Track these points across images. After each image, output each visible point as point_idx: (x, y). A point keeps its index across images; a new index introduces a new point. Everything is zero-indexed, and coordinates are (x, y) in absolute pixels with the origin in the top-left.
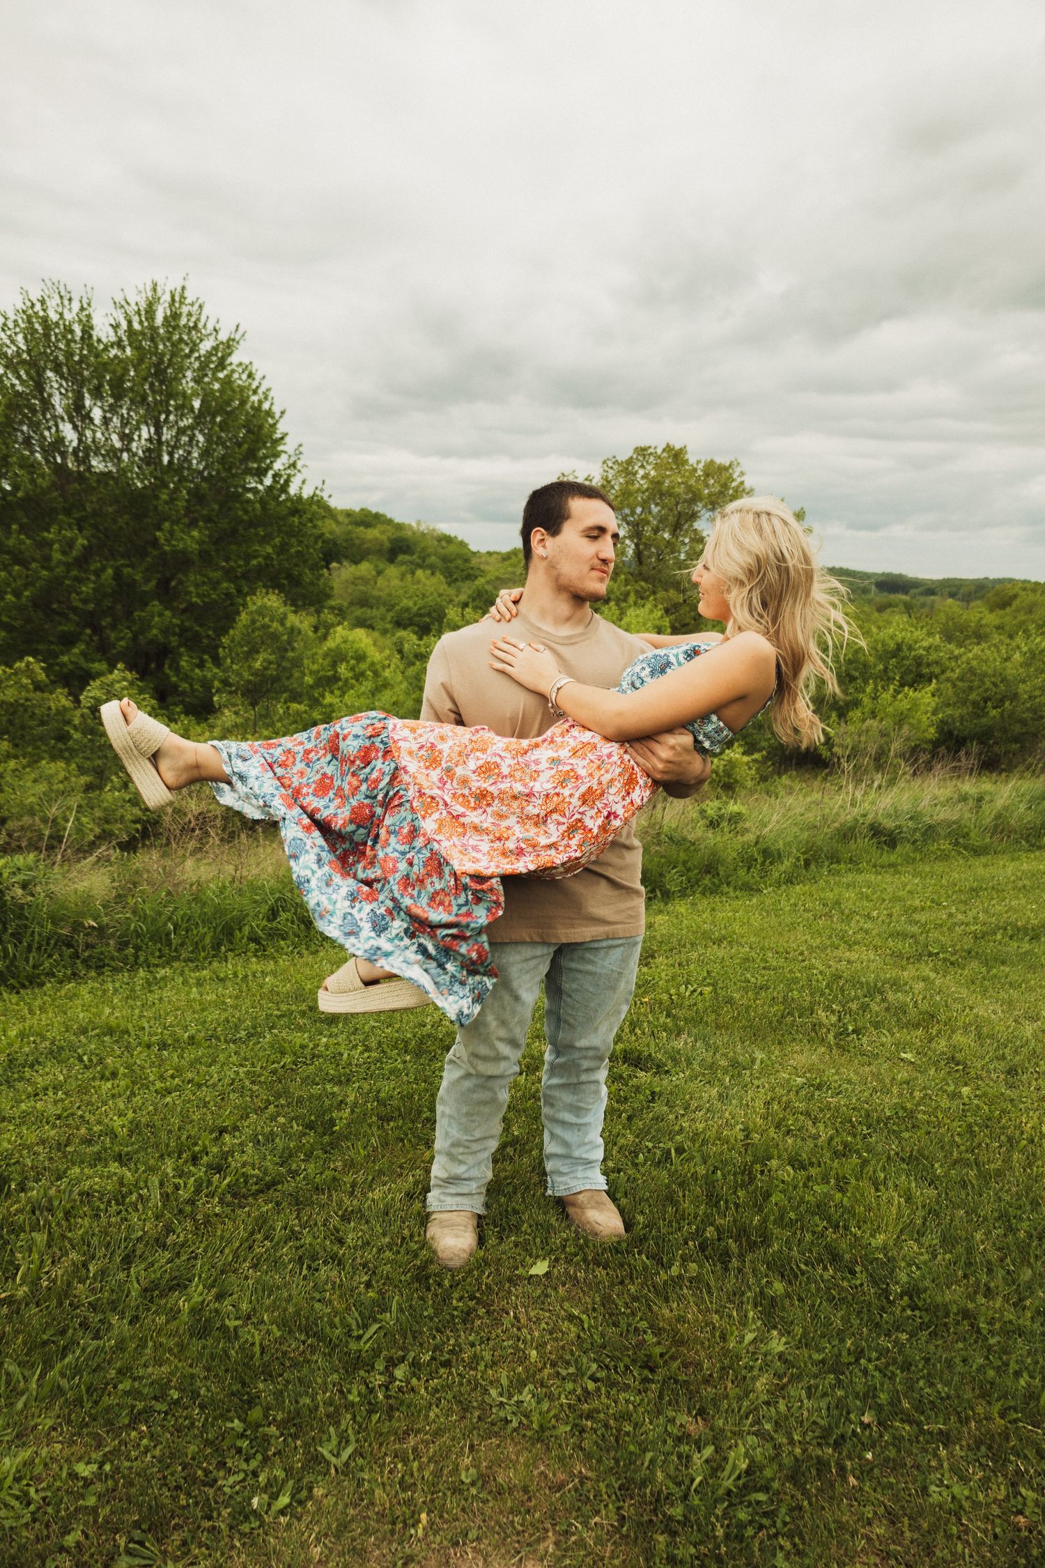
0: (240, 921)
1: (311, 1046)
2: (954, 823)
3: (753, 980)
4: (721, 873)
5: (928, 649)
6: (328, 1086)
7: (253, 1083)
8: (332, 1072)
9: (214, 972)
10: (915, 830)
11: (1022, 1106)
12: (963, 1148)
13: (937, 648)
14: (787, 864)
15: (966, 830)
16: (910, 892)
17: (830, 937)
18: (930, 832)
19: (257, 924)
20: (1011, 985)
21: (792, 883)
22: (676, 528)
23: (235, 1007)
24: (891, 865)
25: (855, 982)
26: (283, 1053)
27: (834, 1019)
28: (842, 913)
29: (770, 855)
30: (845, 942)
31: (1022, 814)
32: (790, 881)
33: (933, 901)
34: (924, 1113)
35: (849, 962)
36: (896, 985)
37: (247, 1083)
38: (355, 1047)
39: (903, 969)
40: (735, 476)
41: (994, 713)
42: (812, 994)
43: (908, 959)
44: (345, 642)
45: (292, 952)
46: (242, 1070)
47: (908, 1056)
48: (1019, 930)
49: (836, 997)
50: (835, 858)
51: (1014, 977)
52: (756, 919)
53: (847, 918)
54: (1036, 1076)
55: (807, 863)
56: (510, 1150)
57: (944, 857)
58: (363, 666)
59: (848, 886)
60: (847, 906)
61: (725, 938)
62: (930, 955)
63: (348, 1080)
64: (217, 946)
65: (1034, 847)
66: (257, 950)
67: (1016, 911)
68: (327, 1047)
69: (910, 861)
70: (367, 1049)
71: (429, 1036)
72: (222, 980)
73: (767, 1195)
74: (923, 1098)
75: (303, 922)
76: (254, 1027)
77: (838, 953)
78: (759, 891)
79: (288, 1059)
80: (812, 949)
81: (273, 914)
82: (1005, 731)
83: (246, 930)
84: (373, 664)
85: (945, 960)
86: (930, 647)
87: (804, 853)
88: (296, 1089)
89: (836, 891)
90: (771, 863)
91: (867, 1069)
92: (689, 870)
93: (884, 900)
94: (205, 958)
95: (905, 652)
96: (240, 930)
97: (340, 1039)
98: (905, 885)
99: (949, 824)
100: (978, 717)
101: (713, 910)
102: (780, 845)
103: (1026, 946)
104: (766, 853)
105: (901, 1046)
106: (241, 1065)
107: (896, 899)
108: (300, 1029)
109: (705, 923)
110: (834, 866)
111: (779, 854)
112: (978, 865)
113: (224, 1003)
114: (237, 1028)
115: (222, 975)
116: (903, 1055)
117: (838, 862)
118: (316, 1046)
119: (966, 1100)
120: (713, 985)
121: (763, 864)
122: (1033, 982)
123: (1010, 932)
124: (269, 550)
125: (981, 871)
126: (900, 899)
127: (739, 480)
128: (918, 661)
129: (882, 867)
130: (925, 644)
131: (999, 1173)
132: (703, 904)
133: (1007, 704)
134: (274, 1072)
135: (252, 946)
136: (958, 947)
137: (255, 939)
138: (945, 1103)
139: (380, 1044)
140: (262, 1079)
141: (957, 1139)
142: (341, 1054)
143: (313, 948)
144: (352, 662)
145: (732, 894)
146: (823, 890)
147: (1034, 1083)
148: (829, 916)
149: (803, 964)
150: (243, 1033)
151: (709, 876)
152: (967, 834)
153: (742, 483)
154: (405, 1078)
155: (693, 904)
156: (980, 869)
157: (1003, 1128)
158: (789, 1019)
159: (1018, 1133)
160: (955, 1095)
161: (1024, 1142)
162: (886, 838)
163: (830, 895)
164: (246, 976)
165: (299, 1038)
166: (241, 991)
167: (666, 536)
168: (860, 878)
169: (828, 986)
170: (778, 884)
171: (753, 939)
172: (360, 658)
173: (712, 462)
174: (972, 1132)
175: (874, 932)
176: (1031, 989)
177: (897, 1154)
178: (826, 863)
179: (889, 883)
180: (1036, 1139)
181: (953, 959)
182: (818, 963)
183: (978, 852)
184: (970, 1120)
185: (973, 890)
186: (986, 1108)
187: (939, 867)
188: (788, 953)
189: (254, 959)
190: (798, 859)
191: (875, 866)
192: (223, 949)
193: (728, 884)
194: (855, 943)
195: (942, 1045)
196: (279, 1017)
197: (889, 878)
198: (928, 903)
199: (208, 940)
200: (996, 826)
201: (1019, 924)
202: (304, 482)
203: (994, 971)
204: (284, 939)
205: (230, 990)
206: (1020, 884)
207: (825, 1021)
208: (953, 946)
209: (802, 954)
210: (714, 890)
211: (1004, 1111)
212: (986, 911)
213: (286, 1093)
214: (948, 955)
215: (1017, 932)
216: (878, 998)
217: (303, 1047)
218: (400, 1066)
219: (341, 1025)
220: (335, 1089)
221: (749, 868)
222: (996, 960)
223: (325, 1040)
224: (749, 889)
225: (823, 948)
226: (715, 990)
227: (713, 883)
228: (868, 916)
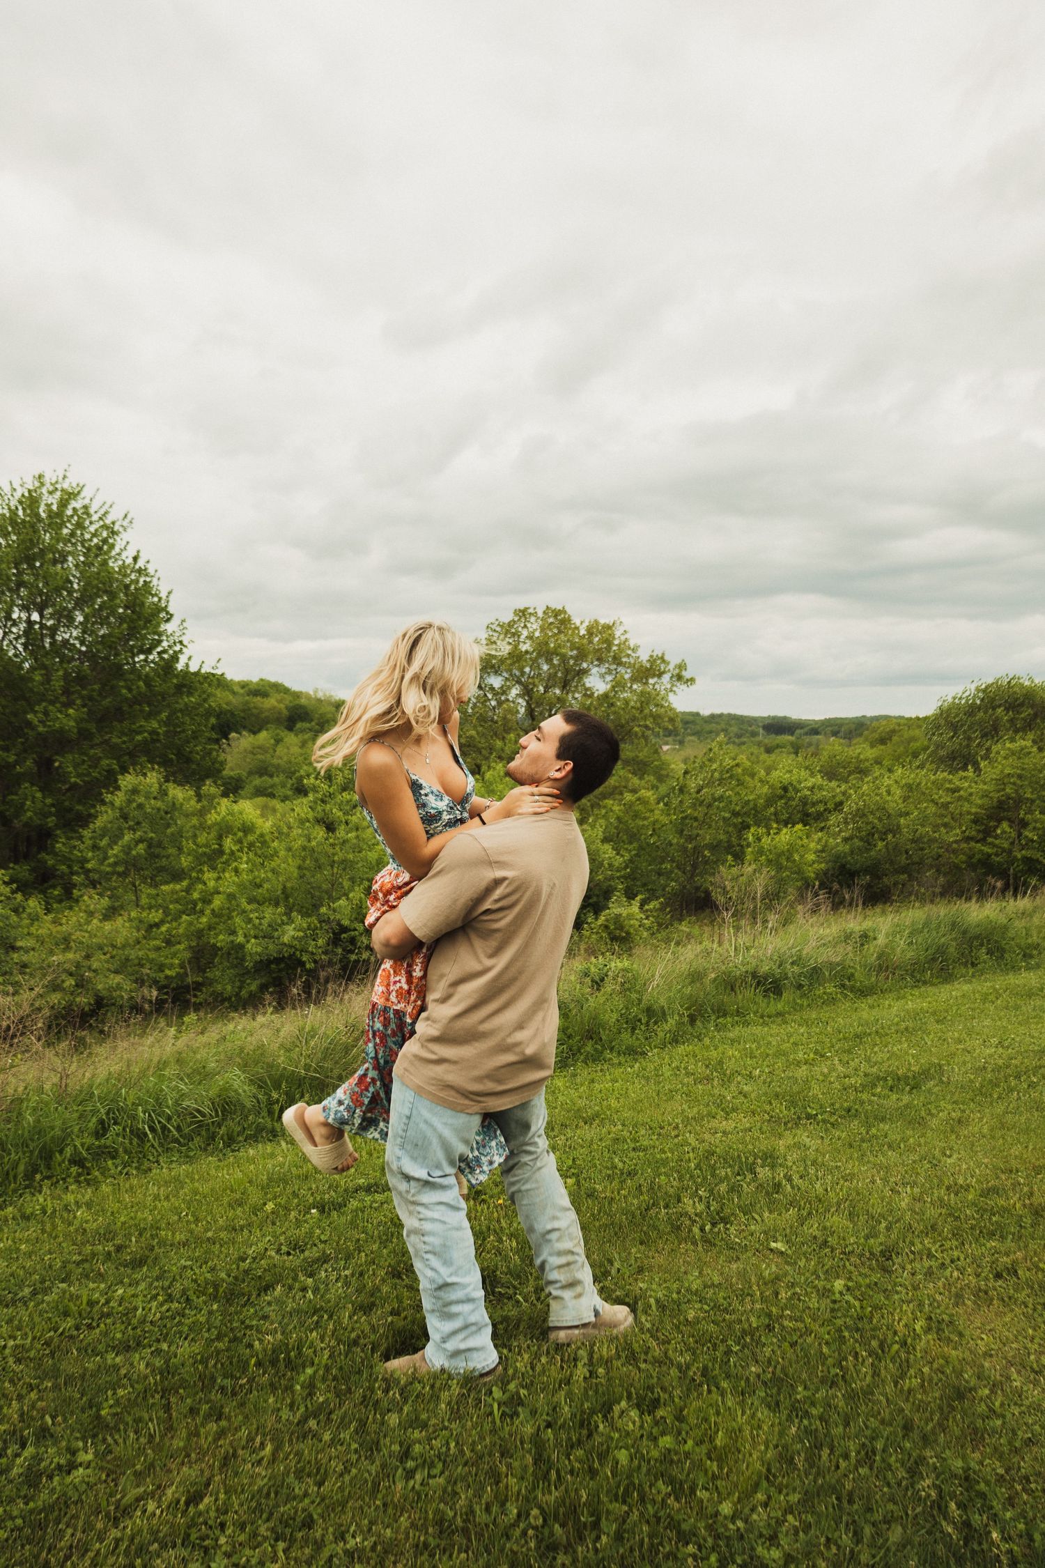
0: (61, 1144)
1: (103, 1301)
2: (838, 964)
3: (620, 1165)
4: (604, 1038)
5: (812, 789)
6: (110, 1356)
7: (18, 1361)
8: (118, 1335)
9: (20, 1210)
10: (800, 976)
11: (896, 1297)
12: (830, 1361)
13: (821, 788)
14: (671, 1022)
15: (851, 970)
16: (795, 1044)
17: (708, 1105)
18: (815, 974)
19: (81, 1142)
20: (890, 1146)
21: (677, 1042)
22: (565, 685)
23: (29, 1255)
24: (779, 1014)
25: (726, 1160)
26: (66, 1314)
27: (700, 1207)
28: (725, 1075)
29: (654, 1014)
30: (722, 1110)
31: (903, 951)
32: (675, 1041)
33: (816, 1053)
34: (791, 1318)
35: (724, 1133)
36: (770, 1158)
37: (11, 1360)
38: (155, 1297)
39: (780, 1136)
40: (618, 634)
41: (880, 845)
42: (681, 1179)
43: (785, 1124)
44: (232, 814)
45: (121, 1173)
46: (11, 1343)
47: (779, 1246)
48: (899, 1079)
49: (705, 1178)
50: (721, 1012)
51: (894, 1137)
52: (636, 1090)
53: (727, 1080)
54: (912, 1256)
55: (692, 1020)
56: (312, 1423)
57: (832, 1001)
58: (251, 838)
59: (733, 1041)
60: (730, 1066)
61: (597, 1115)
62: (809, 1117)
63: (138, 1344)
64: (29, 1176)
65: (919, 982)
66: (79, 1175)
67: (898, 1058)
68: (121, 1301)
69: (797, 1008)
70: (170, 1298)
71: (246, 1272)
72: (26, 1218)
73: (603, 1456)
74: (791, 1298)
75: (138, 1137)
76: (43, 1281)
77: (714, 1123)
78: (644, 1054)
79: (70, 1322)
80: (687, 1121)
81: (102, 1130)
82: (892, 863)
83: (68, 1151)
84: (262, 835)
85: (824, 1121)
86: (813, 787)
87: (688, 1009)
88: (69, 1366)
89: (720, 1050)
90: (656, 1023)
91: (734, 1266)
92: (570, 1037)
93: (768, 1055)
94: (15, 1191)
95: (791, 793)
96: (61, 1152)
97: (140, 1288)
98: (790, 1036)
99: (832, 966)
100: (868, 850)
101: (593, 1081)
102: (663, 1001)
103: (906, 1099)
104: (649, 1011)
105: (770, 1234)
106: (10, 1337)
107: (780, 1053)
108: (101, 1277)
109: (580, 1097)
110: (720, 1020)
111: (664, 1013)
112: (863, 1005)
113: (18, 1250)
114: (21, 1286)
115: (29, 1211)
116: (773, 1245)
117: (725, 1015)
118: (107, 1302)
119: (837, 1296)
120: (577, 1176)
121: (647, 1024)
122: (911, 1140)
123: (890, 1083)
124: (155, 725)
125: (865, 1015)
126: (785, 1054)
127: (623, 638)
128: (804, 802)
129: (769, 1017)
130: (810, 784)
131: (868, 1392)
132: (584, 1073)
133: (890, 836)
134: (47, 1344)
135: (74, 1170)
136: (837, 1106)
137: (77, 1161)
138: (813, 1303)
139: (184, 1292)
140: (32, 1354)
141: (825, 1349)
142: (136, 1309)
143: (146, 1165)
144: (240, 834)
145: (616, 1061)
146: (707, 1048)
147: (909, 1267)
148: (709, 1079)
149: (676, 1140)
150: (27, 1291)
151: (590, 1043)
152: (852, 975)
153: (626, 640)
154: (206, 1335)
155: (574, 1075)
156: (866, 1012)
157: (873, 1330)
158: (652, 1212)
159: (890, 1334)
160: (826, 1293)
161: (896, 1347)
162: (771, 985)
163: (714, 1054)
164: (55, 1211)
165: (93, 1290)
166: (43, 1231)
167: (558, 691)
168: (746, 1032)
169: (698, 1166)
170: (663, 1046)
171: (627, 1114)
172: (247, 829)
173: (596, 621)
174: (842, 1339)
175: (753, 1095)
176: (911, 1150)
177: (758, 1376)
178: (713, 1017)
179: (775, 1034)
180: (909, 1341)
181: (832, 1120)
182: (691, 1139)
183: (863, 992)
184: (839, 1322)
185: (857, 1036)
186: (857, 1304)
187: (825, 1013)
188: (662, 1128)
189: (73, 1187)
190: (681, 1016)
191: (762, 1017)
192: (38, 1177)
193: (612, 1049)
194: (734, 1110)
195: (812, 1228)
196: (78, 1264)
197: (775, 1029)
198: (812, 1055)
199: (21, 1168)
200: (880, 965)
201: (900, 1072)
202: (190, 658)
203: (874, 1131)
204: (113, 1158)
205: (33, 1231)
206: (903, 1025)
207: (690, 1210)
208: (833, 1104)
209: (677, 1127)
210: (596, 1058)
211: (876, 1308)
212: (868, 1060)
213: (55, 1373)
214: (826, 1116)
215: (898, 1082)
216: (749, 1177)
217: (91, 1303)
218: (203, 1319)
219: (145, 1269)
220: (118, 1360)
221: (633, 1029)
222: (876, 1118)
223: (120, 1292)
224: (634, 1053)
225: (698, 1119)
226: (578, 1183)
227: (596, 1050)
228: (750, 1076)
